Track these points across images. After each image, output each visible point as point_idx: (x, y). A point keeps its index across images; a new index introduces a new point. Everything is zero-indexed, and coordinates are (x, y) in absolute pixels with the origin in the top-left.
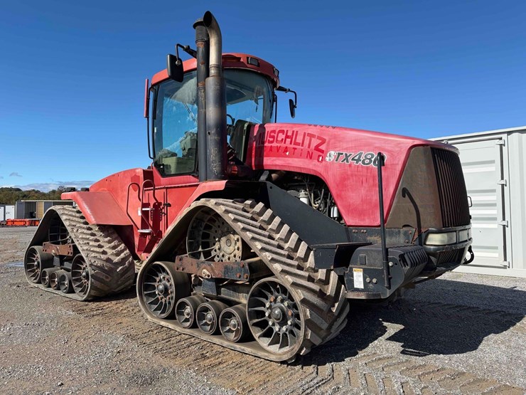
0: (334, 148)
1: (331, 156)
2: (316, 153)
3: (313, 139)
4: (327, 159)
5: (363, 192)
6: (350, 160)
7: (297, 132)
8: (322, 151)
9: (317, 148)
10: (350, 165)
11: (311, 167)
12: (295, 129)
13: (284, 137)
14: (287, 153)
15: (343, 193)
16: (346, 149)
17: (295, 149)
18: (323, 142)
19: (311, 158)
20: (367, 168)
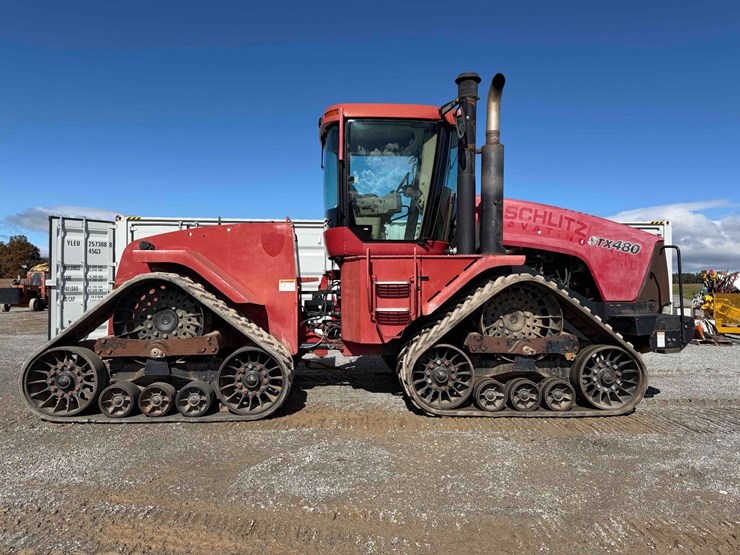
0: (596, 234)
1: (593, 240)
2: (576, 236)
3: (572, 223)
4: (589, 243)
5: (622, 273)
6: (611, 247)
7: (551, 214)
8: (584, 236)
9: (577, 231)
10: (612, 251)
11: (571, 248)
12: (548, 210)
13: (532, 215)
14: (540, 232)
15: (605, 274)
16: (608, 237)
17: (550, 229)
18: (584, 227)
19: (571, 240)
20: (626, 255)
